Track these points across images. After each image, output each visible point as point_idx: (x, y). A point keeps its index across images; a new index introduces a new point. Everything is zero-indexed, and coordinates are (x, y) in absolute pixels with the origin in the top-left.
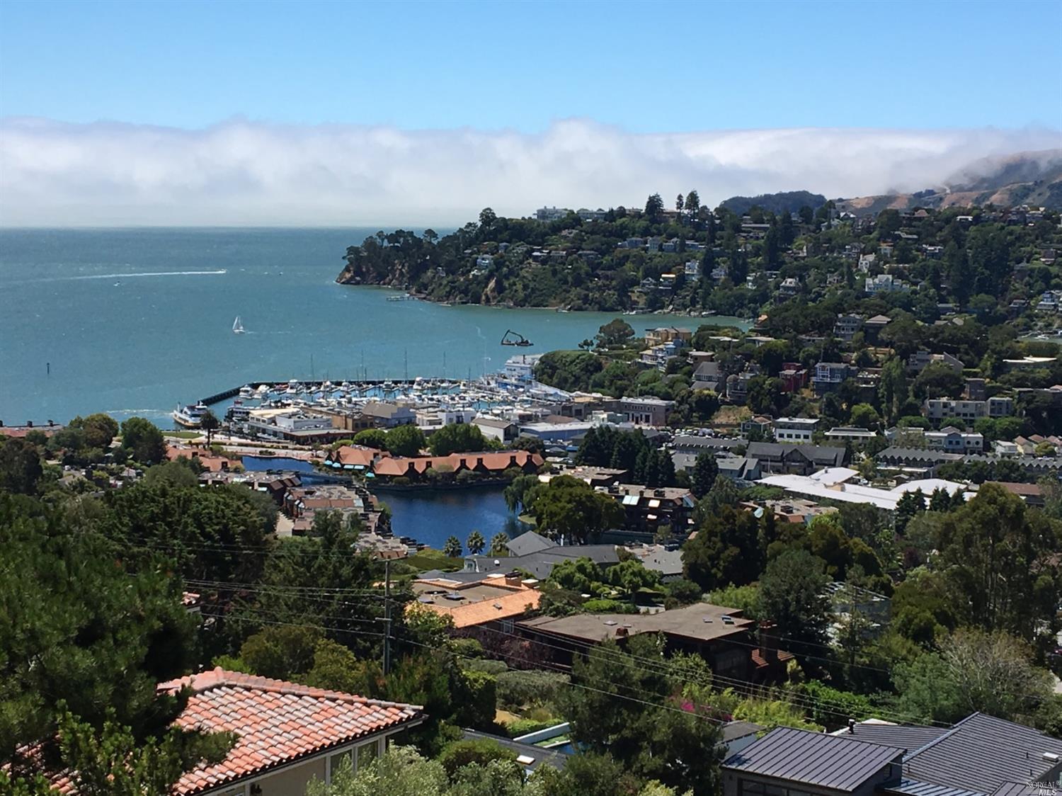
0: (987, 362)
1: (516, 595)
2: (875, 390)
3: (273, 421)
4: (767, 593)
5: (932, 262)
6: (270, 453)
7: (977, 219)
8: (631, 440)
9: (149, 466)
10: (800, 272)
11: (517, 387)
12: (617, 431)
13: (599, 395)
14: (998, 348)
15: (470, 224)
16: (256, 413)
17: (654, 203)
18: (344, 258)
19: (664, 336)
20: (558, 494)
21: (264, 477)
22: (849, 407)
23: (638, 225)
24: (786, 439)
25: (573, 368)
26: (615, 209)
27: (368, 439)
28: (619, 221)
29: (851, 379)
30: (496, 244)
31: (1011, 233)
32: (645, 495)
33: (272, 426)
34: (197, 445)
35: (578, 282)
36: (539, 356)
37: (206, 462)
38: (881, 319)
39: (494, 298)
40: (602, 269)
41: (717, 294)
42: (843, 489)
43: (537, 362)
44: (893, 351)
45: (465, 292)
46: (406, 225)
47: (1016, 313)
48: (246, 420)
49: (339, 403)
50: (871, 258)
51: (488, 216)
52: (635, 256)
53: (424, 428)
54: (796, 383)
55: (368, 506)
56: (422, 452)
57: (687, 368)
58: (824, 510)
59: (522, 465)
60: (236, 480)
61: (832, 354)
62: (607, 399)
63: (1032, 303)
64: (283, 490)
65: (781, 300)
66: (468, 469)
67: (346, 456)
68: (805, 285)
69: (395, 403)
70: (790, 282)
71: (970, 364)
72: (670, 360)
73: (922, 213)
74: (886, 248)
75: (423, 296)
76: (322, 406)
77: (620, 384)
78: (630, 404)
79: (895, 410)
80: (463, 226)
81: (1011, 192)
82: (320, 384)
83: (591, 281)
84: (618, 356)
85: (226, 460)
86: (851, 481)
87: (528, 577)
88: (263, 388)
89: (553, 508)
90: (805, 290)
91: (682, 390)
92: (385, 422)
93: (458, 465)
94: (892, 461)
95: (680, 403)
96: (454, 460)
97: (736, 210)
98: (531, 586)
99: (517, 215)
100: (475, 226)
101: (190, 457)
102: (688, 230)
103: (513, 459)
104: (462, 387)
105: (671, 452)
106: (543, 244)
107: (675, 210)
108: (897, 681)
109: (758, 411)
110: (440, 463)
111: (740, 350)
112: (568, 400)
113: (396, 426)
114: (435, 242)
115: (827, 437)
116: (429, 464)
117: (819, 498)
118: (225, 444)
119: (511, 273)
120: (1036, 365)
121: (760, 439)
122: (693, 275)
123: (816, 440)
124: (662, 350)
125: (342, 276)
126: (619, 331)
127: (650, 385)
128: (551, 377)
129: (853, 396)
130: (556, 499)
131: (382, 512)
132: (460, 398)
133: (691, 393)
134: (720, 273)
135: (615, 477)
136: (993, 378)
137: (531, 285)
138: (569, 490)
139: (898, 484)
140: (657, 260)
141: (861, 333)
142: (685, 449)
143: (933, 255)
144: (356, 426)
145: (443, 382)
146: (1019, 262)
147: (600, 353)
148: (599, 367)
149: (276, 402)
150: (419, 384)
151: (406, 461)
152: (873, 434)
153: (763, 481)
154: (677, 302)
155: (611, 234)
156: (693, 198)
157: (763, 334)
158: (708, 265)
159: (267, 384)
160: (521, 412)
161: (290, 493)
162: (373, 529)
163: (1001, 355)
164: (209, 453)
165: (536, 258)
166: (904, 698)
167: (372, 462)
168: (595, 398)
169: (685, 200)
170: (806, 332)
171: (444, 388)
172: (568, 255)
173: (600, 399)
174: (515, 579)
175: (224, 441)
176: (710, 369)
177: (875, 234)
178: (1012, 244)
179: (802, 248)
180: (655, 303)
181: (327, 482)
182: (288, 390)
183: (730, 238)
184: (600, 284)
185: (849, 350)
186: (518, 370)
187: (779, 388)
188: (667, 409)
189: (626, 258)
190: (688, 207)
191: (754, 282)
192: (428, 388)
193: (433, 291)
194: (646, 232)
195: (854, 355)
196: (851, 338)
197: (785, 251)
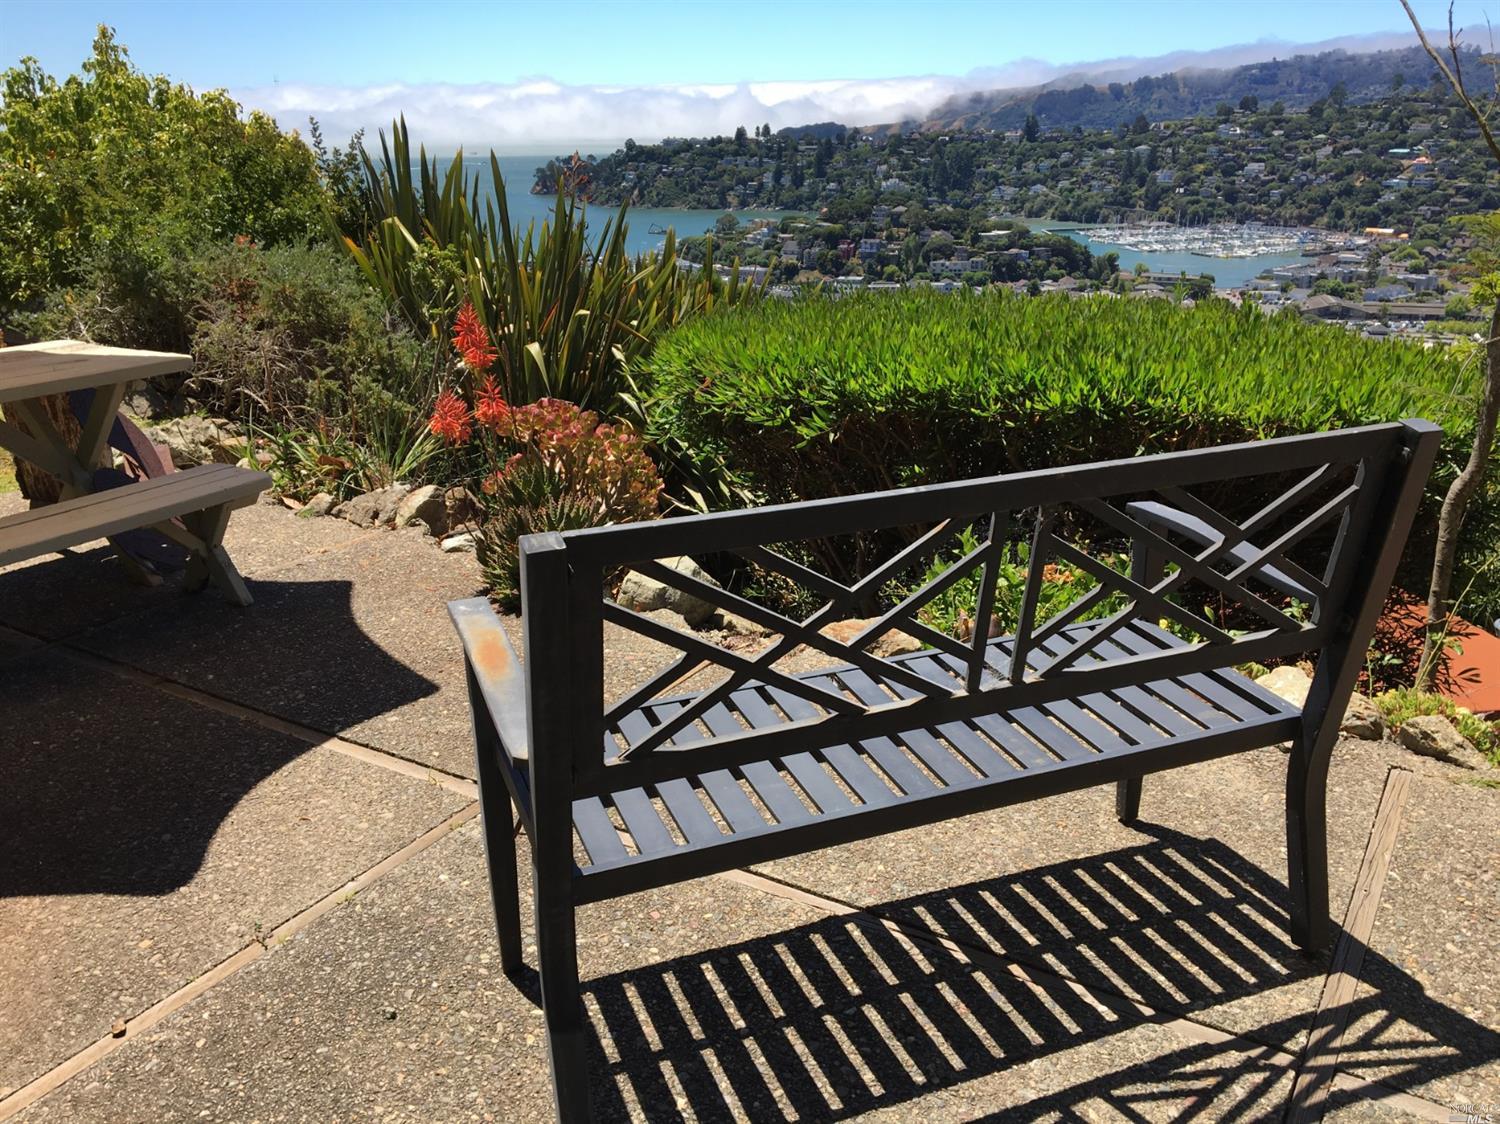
0: (967, 235)
2: (899, 256)
5: (923, 169)
7: (951, 139)
10: (839, 180)
14: (975, 225)
15: (618, 150)
17: (740, 132)
19: (760, 226)
22: (882, 268)
23: (731, 144)
26: (715, 137)
28: (717, 147)
29: (883, 249)
30: (637, 164)
31: (973, 148)
35: (693, 190)
38: (901, 209)
39: (639, 201)
40: (709, 180)
41: (785, 196)
44: (909, 230)
45: (619, 198)
47: (977, 202)
50: (884, 167)
51: (630, 144)
52: (730, 170)
57: (776, 246)
61: (870, 233)
63: (987, 195)
65: (827, 198)
70: (832, 185)
71: (957, 237)
72: (766, 240)
73: (916, 136)
74: (894, 160)
79: (911, 269)
80: (614, 151)
83: (702, 189)
84: (731, 239)
90: (842, 191)
95: (774, 269)
99: (650, 144)
100: (623, 152)
102: (764, 151)
106: (669, 163)
107: (755, 137)
109: (825, 272)
111: (812, 232)
114: (596, 164)
119: (647, 185)
120: (999, 236)
122: (769, 183)
124: (759, 234)
125: (534, 189)
126: (729, 222)
128: (687, 254)
129: (884, 261)
133: (781, 262)
134: (786, 180)
136: (973, 246)
137: (662, 193)
140: (744, 173)
141: (888, 219)
143: (925, 164)
146: (979, 167)
147: (718, 238)
148: (718, 248)
154: (759, 201)
155: (714, 155)
156: (767, 129)
157: (825, 221)
158: (778, 176)
163: (977, 230)
165: (664, 174)
169: (761, 130)
170: (852, 218)
172: (686, 170)
176: (792, 246)
177: (887, 151)
178: (974, 156)
179: (838, 158)
180: (744, 202)
183: (792, 156)
184: (707, 190)
185: (881, 230)
187: (838, 257)
188: (767, 273)
189: (724, 171)
190: (764, 135)
191: (809, 185)
194: (736, 154)
195: (885, 233)
196: (881, 222)
197: (828, 163)
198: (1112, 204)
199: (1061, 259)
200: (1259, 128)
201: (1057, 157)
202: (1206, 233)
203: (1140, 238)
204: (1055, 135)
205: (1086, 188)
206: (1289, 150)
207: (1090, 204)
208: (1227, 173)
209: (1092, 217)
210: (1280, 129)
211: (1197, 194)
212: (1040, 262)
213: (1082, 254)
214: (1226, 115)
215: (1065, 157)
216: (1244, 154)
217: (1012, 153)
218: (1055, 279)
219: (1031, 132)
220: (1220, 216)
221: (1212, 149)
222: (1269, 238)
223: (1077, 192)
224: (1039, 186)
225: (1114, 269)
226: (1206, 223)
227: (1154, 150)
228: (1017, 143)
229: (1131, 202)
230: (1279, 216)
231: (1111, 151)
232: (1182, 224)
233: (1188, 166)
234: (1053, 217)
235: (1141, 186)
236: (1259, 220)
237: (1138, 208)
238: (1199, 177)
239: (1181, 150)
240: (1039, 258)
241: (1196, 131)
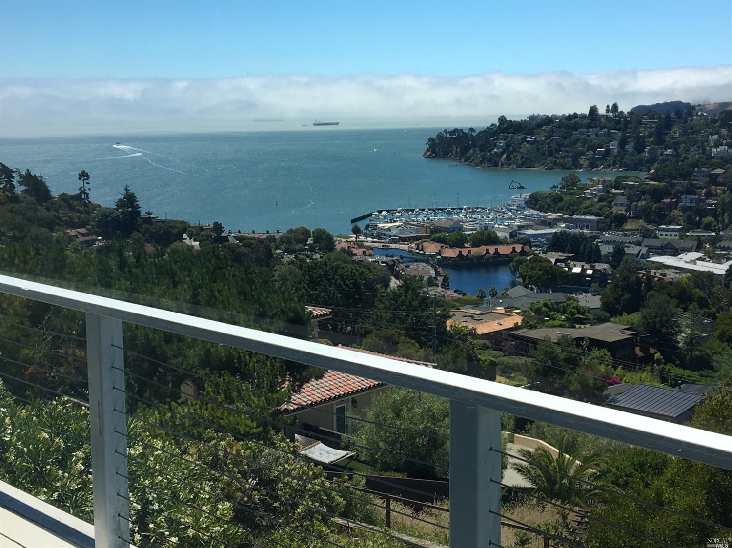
1: (510, 318)
2: (716, 210)
3: (389, 229)
4: (644, 318)
6: (388, 246)
8: (577, 238)
9: (326, 253)
10: (675, 146)
11: (517, 211)
12: (570, 234)
13: (561, 214)
15: (493, 124)
16: (380, 225)
17: (593, 110)
18: (426, 144)
19: (597, 182)
20: (534, 266)
21: (385, 259)
22: (700, 219)
23: (584, 122)
24: (664, 237)
25: (547, 200)
26: (572, 114)
27: (438, 239)
28: (574, 121)
29: (702, 204)
30: (506, 134)
32: (585, 267)
33: (388, 232)
34: (350, 242)
35: (551, 154)
36: (529, 194)
37: (355, 251)
38: (719, 171)
39: (506, 164)
40: (565, 147)
41: (628, 159)
42: (695, 264)
43: (528, 197)
44: (726, 188)
45: (490, 160)
46: (459, 126)
48: (376, 229)
49: (423, 220)
50: (715, 137)
51: (502, 120)
52: (582, 139)
53: (467, 233)
54: (670, 207)
55: (437, 273)
56: (466, 245)
57: (609, 199)
58: (684, 275)
59: (518, 251)
60: (370, 260)
61: (690, 190)
62: (566, 216)
64: (394, 265)
65: (663, 161)
66: (490, 254)
67: (426, 247)
68: (678, 153)
69: (452, 220)
70: (669, 151)
72: (600, 195)
74: (724, 131)
75: (468, 163)
76: (414, 221)
77: (572, 209)
78: (578, 219)
79: (726, 220)
80: (489, 126)
82: (413, 210)
83: (558, 154)
84: (572, 194)
85: (365, 250)
86: (700, 259)
87: (517, 309)
88: (384, 213)
89: (532, 273)
90: (678, 155)
91: (606, 211)
92: (446, 230)
93: (485, 252)
94: (724, 249)
95: (606, 218)
96: (482, 249)
97: (640, 112)
98: (518, 314)
99: (518, 119)
100: (496, 126)
101: (346, 248)
102: (612, 124)
103: (514, 248)
104: (488, 211)
105: (600, 244)
106: (532, 134)
107: (605, 114)
108: (714, 364)
109: (649, 222)
110: (475, 251)
111: (640, 189)
112: (544, 217)
113: (452, 231)
114: (475, 135)
115: (688, 236)
116: (469, 252)
117: (682, 269)
118: (364, 242)
119: (514, 150)
121: (650, 237)
122: (614, 149)
123: (681, 237)
124: (595, 189)
125: (425, 153)
126: (572, 180)
127: (589, 209)
128: (535, 205)
129: (702, 213)
130: (533, 268)
131: (445, 276)
132: (487, 217)
133: (612, 212)
134: (630, 147)
135: (569, 258)
137: (526, 156)
138: (540, 263)
139: (727, 261)
140: (595, 141)
141: (708, 179)
142: (607, 242)
144: (432, 232)
145: (477, 208)
147: (562, 192)
148: (561, 199)
149: (391, 220)
150: (465, 210)
151: (457, 250)
152: (714, 234)
153: (650, 259)
154: (606, 163)
155: (568, 127)
156: (615, 107)
157: (652, 180)
158: (623, 143)
159: (386, 211)
160: (519, 224)
161: (397, 267)
162: (440, 285)
164: (356, 246)
165: (528, 142)
166: (718, 373)
167: (440, 250)
168: (558, 216)
169: (610, 108)
170: (676, 178)
171: (478, 212)
172: (546, 139)
173: (561, 216)
174: (509, 310)
175: (364, 240)
176: (622, 199)
179: (676, 132)
180: (593, 165)
181: (417, 261)
182: (397, 214)
183: (636, 128)
184: (563, 155)
185: (701, 188)
186: (517, 202)
187: (661, 209)
188: (598, 221)
189: (578, 140)
190: (612, 111)
191: (649, 151)
192: (470, 212)
193: (473, 160)
194: (588, 126)
195: (704, 191)
196: (700, 181)
197: (666, 134)
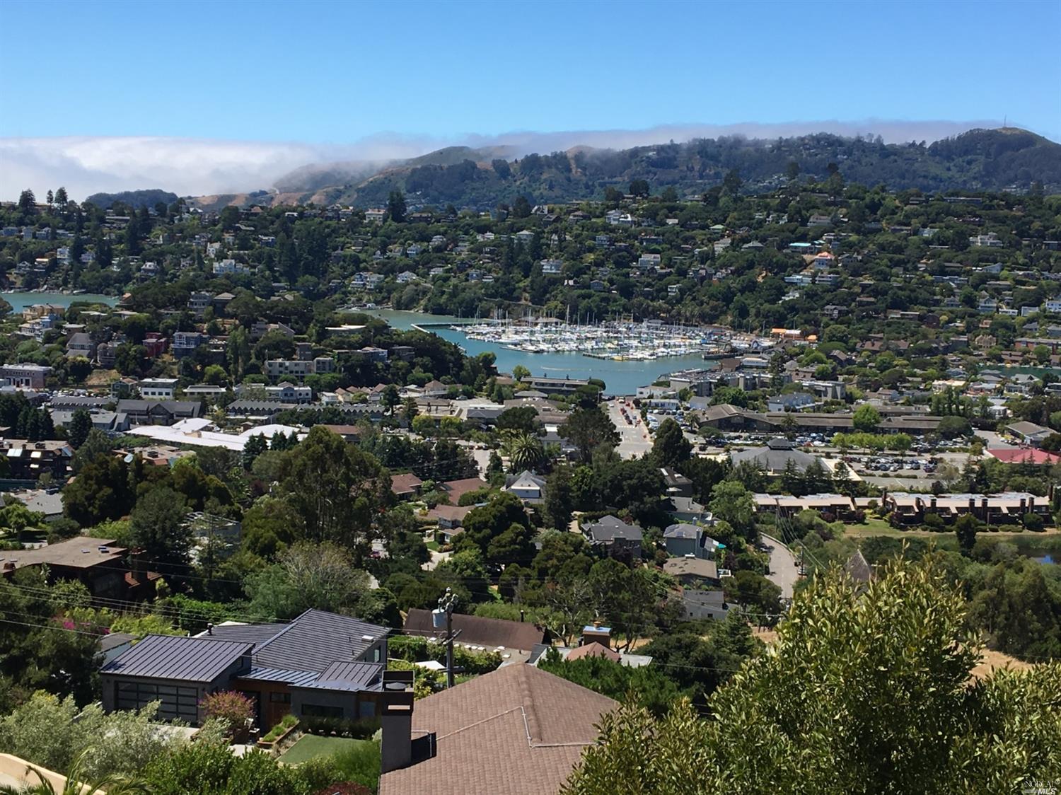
0: (313, 329)
2: (224, 354)
4: (137, 525)
5: (267, 249)
7: (301, 215)
14: (321, 318)
22: (203, 368)
23: (13, 216)
24: (150, 396)
29: (203, 345)
31: (328, 227)
32: (27, 448)
38: (226, 296)
41: (86, 276)
42: (200, 436)
44: (237, 322)
47: (334, 290)
50: (217, 245)
52: (11, 243)
57: (60, 339)
58: (184, 454)
61: (187, 325)
63: (346, 282)
65: (142, 280)
68: (163, 268)
70: (149, 265)
71: (299, 332)
73: (257, 210)
74: (228, 237)
79: (240, 369)
81: (327, 194)
86: (206, 429)
90: (163, 272)
91: (58, 357)
94: (239, 411)
95: (57, 368)
97: (100, 205)
102: (59, 221)
105: (50, 410)
107: (46, 204)
109: (125, 373)
111: (108, 322)
115: (186, 394)
117: (180, 444)
120: (351, 331)
121: (128, 397)
122: (63, 260)
123: (176, 397)
127: (29, 354)
129: (206, 359)
133: (67, 359)
134: (88, 258)
136: (318, 342)
139: (245, 431)
140: (31, 247)
141: (211, 308)
142: (61, 407)
143: (267, 244)
146: (335, 249)
152: (224, 390)
153: (132, 432)
154: (51, 283)
156: (64, 196)
157: (128, 308)
158: (77, 252)
163: (324, 324)
170: (164, 306)
176: (82, 339)
177: (219, 226)
178: (329, 235)
179: (158, 236)
180: (30, 283)
183: (96, 228)
185: (201, 321)
187: (143, 354)
189: (4, 244)
191: (118, 265)
194: (21, 222)
195: (206, 326)
196: (202, 311)
197: (144, 239)
198: (493, 296)
199: (426, 360)
200: (651, 215)
201: (428, 239)
202: (600, 332)
203: (525, 336)
204: (424, 215)
205: (462, 276)
206: (686, 240)
207: (467, 295)
208: (619, 264)
209: (469, 311)
210: (675, 217)
211: (589, 287)
212: (401, 363)
213: (452, 354)
214: (615, 200)
215: (437, 240)
216: (637, 243)
217: (374, 234)
218: (421, 384)
219: (396, 210)
220: (614, 312)
221: (602, 237)
222: (669, 338)
223: (454, 281)
224: (407, 273)
225: (492, 372)
226: (600, 321)
227: (538, 236)
228: (380, 224)
229: (515, 294)
230: (679, 313)
231: (490, 236)
232: (573, 322)
233: (577, 256)
234: (426, 310)
235: (526, 276)
236: (658, 317)
237: (523, 302)
238: (589, 268)
239: (568, 237)
240: (400, 358)
241: (584, 217)
